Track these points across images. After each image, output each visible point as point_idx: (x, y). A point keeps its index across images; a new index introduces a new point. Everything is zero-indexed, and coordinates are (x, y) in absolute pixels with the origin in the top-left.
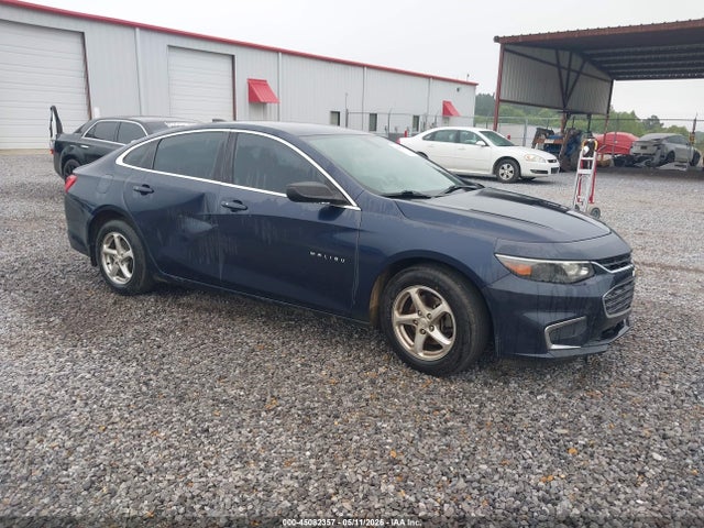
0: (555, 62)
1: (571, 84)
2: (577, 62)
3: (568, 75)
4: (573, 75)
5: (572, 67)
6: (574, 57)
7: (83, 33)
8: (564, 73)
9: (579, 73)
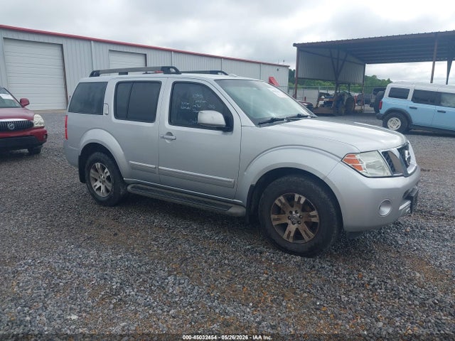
0: (329, 55)
1: (339, 67)
2: (342, 55)
3: (338, 62)
4: (341, 62)
5: (340, 58)
6: (340, 52)
7: (62, 45)
8: (335, 61)
9: (344, 61)
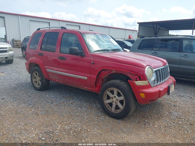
0: (152, 27)
1: (157, 32)
2: (158, 27)
3: (156, 30)
4: (157, 30)
5: (157, 28)
6: (158, 25)
7: (50, 22)
8: (155, 29)
9: (159, 29)
